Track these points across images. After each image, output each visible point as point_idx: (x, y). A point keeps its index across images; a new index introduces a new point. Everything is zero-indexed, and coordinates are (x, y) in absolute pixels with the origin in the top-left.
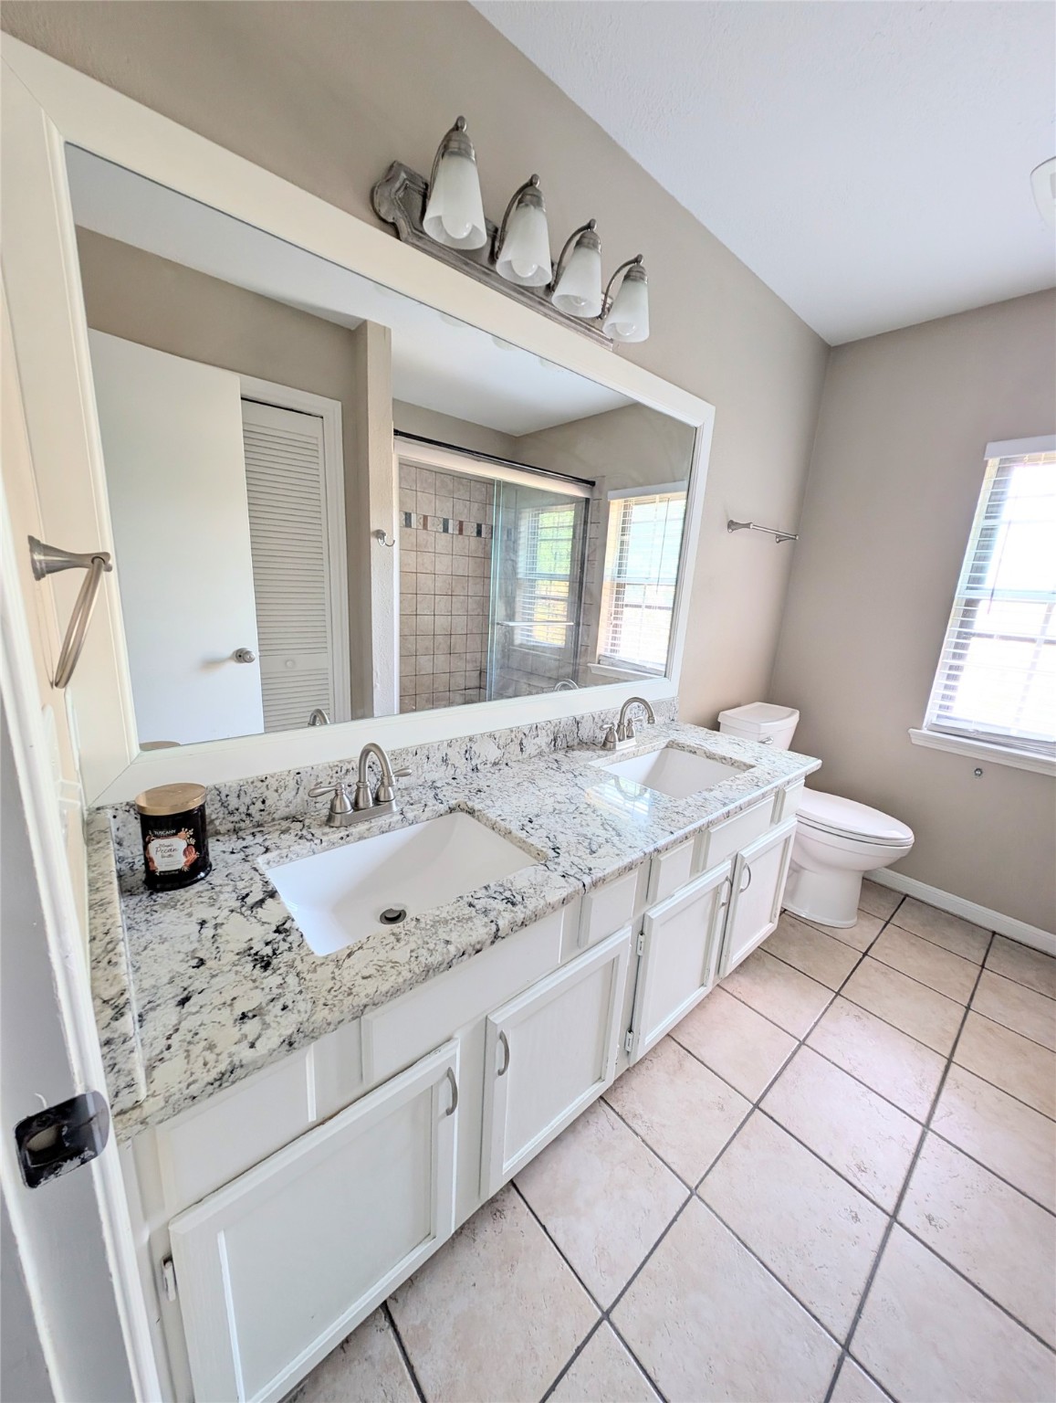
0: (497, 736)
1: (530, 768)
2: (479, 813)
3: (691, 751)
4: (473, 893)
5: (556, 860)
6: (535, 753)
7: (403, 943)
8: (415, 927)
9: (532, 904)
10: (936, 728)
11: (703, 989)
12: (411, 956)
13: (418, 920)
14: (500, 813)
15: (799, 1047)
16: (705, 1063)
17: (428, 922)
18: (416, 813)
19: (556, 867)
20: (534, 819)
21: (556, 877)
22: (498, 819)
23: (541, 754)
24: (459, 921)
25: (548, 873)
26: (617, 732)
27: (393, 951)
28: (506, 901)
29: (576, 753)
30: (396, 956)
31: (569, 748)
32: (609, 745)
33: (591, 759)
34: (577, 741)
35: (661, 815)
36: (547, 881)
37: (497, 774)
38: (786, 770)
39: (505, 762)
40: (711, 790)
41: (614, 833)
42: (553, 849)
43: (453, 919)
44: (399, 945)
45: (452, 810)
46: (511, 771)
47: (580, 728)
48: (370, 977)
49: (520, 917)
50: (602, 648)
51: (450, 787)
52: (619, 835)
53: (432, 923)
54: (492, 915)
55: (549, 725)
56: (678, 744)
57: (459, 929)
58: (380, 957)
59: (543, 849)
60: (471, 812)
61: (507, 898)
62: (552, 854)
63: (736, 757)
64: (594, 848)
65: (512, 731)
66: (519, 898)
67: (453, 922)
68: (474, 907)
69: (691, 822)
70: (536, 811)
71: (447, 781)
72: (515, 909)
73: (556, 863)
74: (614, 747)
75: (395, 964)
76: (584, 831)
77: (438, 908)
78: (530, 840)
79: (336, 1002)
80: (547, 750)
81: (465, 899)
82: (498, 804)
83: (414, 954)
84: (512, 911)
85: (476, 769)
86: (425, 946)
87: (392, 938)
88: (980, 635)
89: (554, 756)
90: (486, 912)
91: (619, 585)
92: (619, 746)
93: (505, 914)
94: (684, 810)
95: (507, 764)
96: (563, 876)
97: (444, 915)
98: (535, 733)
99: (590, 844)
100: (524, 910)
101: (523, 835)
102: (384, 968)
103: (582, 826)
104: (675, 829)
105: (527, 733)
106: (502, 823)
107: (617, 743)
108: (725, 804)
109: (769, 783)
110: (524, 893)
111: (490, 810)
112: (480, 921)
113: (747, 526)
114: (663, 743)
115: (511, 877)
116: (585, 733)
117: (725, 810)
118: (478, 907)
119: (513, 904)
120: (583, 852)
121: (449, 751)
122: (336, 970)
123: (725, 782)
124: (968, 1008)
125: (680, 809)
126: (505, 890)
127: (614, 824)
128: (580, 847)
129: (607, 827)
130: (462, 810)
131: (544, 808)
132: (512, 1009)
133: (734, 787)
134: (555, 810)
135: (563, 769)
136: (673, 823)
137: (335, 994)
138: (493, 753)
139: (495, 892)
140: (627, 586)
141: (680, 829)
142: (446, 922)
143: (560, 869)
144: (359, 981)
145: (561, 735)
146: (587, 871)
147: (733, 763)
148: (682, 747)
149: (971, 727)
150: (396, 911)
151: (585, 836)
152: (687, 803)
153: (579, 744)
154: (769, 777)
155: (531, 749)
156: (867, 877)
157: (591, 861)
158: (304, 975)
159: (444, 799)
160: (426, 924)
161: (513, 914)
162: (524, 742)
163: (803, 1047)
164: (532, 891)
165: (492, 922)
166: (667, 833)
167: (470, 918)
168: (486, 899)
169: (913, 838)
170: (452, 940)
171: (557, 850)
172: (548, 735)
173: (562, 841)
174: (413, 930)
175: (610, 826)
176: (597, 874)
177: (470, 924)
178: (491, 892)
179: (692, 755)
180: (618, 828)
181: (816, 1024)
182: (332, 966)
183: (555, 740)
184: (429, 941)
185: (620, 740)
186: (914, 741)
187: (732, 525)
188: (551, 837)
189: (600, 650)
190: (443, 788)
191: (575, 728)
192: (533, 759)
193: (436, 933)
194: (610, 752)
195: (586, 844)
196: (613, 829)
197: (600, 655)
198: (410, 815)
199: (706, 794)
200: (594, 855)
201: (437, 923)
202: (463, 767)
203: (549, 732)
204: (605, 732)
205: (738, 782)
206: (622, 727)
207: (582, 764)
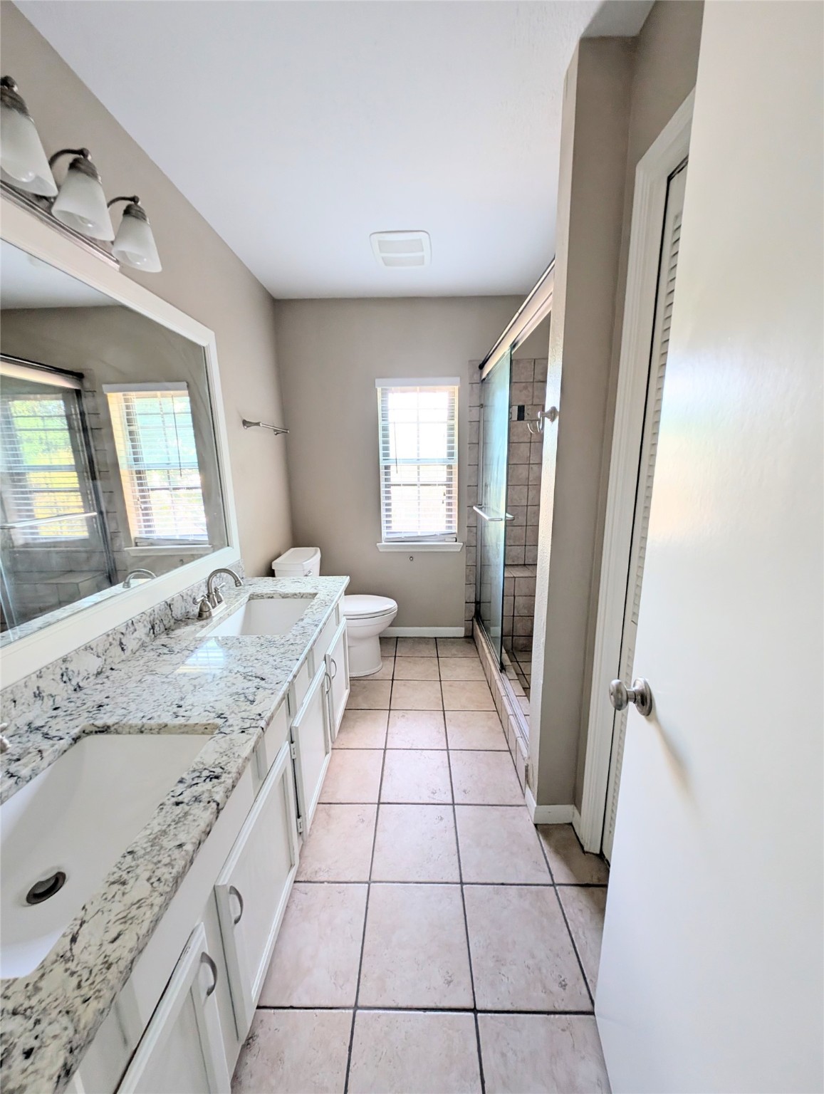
0: (93, 646)
1: (141, 662)
2: (116, 727)
3: (269, 597)
4: (172, 794)
5: (227, 724)
6: (137, 647)
7: (131, 882)
8: (134, 859)
9: (233, 768)
10: (389, 540)
11: (328, 755)
12: (152, 884)
13: (130, 853)
14: (142, 714)
15: (385, 753)
16: (343, 802)
17: (145, 846)
18: (31, 766)
19: (231, 729)
20: (181, 703)
21: (237, 736)
22: (144, 720)
23: (143, 646)
24: (176, 824)
25: (228, 737)
26: (209, 601)
27: (126, 896)
28: (208, 780)
29: (178, 632)
30: (134, 895)
31: (168, 630)
32: (205, 615)
33: (196, 632)
34: (172, 621)
35: (282, 650)
36: (232, 744)
37: (108, 683)
38: (336, 589)
39: (109, 667)
40: (302, 620)
41: (258, 680)
42: (218, 717)
43: (169, 825)
44: (128, 887)
45: (76, 740)
46: (122, 673)
47: (173, 609)
48: (119, 935)
49: (229, 782)
50: (136, 530)
51: (58, 720)
52: (263, 679)
53: (150, 844)
54: (205, 798)
55: (144, 616)
56: (257, 595)
57: (182, 828)
58: (115, 912)
59: (209, 722)
60: (104, 730)
61: (208, 777)
62: (220, 722)
63: (303, 591)
64: (251, 698)
65: (108, 635)
66: (218, 771)
67: (172, 827)
68: (182, 803)
69: (305, 647)
70: (177, 696)
71: (49, 715)
72: (222, 780)
73: (230, 726)
74: (210, 615)
75: (139, 903)
76: (234, 690)
77: (146, 828)
78: (191, 722)
79: (98, 987)
80: (148, 640)
81: (167, 802)
82: (133, 707)
83: (153, 880)
84: (220, 783)
85: (78, 688)
86: (159, 865)
87: (116, 887)
88: (395, 485)
89: (158, 642)
90: (197, 799)
91: (139, 472)
92: (215, 612)
93: (215, 789)
94: (295, 640)
95: (112, 669)
96: (243, 732)
97: (157, 829)
98: (132, 629)
99: (246, 697)
100: (230, 776)
101: (181, 721)
102: (130, 916)
103: (229, 687)
104: (298, 656)
105: (124, 631)
106: (152, 722)
107: (212, 610)
108: (316, 626)
109: (332, 601)
110: (220, 763)
111: (128, 718)
112: (197, 810)
113: (258, 424)
114: (245, 598)
115: (198, 759)
116: (178, 612)
117: (318, 629)
118: (186, 801)
119: (217, 777)
120: (245, 705)
121: (42, 683)
122: (70, 965)
123: (307, 611)
124: (440, 681)
125: (292, 641)
126: (201, 772)
127: (253, 673)
128: (239, 703)
129: (250, 678)
130: (88, 734)
131: (183, 690)
132: (233, 863)
133: (315, 612)
134: (195, 686)
135: (176, 651)
136: (294, 653)
137: (90, 982)
138: (94, 664)
139: (193, 779)
140: (147, 472)
141: (301, 654)
142: (164, 833)
143: (236, 728)
144: (109, 948)
145: (158, 622)
146: (258, 717)
147: (302, 596)
148: (262, 597)
149: (402, 536)
150: (48, 880)
151: (237, 693)
152: (294, 635)
153: (175, 623)
154: (329, 597)
155: (131, 644)
156: (381, 636)
157: (256, 709)
158: (26, 1005)
159: (60, 734)
160: (145, 849)
161: (223, 785)
162: (123, 641)
163: (387, 751)
164: (225, 758)
165: (209, 802)
166: (295, 661)
167: (186, 814)
168: (189, 790)
169: (397, 606)
170: (183, 841)
171: (222, 716)
172: (145, 626)
173: (221, 708)
174: (133, 864)
175: (251, 676)
176: (267, 715)
177: (190, 818)
178: (189, 782)
179: (270, 600)
180: (258, 675)
181: (387, 734)
182: (59, 968)
183: (153, 628)
184: (159, 859)
185: (213, 607)
186: (381, 550)
187: (245, 423)
188: (210, 709)
189: (135, 533)
190: (49, 724)
191: (168, 611)
192: (137, 654)
193: (162, 848)
194: (209, 620)
195: (242, 698)
196: (256, 677)
197: (136, 538)
198: (25, 772)
199: (301, 624)
200: (255, 703)
201: (154, 841)
202: (62, 692)
203: (145, 623)
204: (199, 605)
205: (315, 607)
206: (211, 596)
207: (191, 638)
